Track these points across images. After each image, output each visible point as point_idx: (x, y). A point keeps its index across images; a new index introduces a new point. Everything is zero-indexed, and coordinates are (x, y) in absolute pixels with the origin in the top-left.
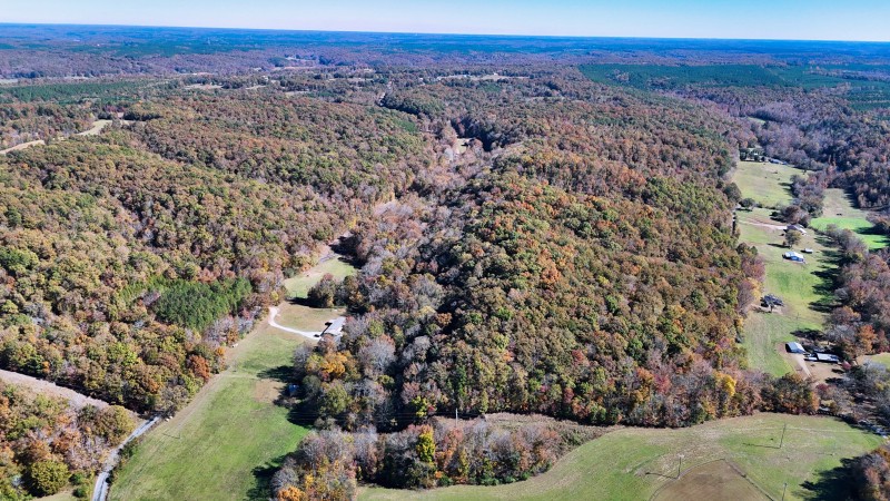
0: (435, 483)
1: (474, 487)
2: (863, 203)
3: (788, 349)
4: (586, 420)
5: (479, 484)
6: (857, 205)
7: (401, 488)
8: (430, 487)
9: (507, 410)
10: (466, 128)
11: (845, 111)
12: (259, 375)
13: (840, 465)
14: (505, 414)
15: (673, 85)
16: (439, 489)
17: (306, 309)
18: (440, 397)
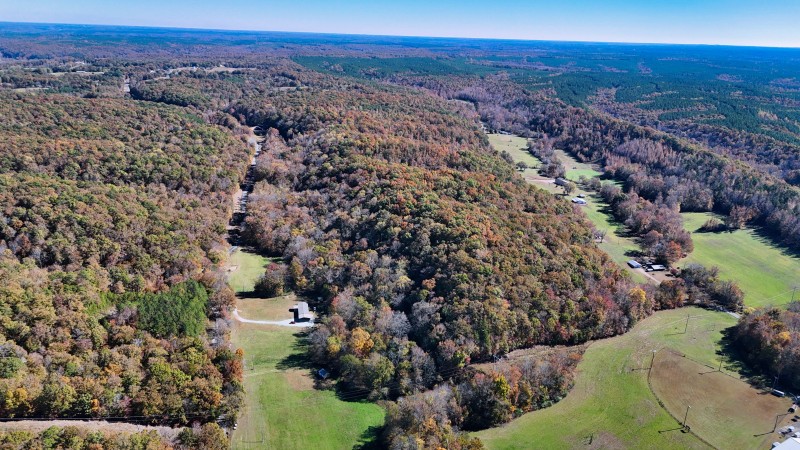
0: (510, 416)
1: (538, 412)
2: (583, 158)
3: (632, 267)
4: (571, 342)
5: (541, 408)
6: (580, 161)
7: (487, 428)
8: (509, 421)
9: (520, 348)
10: (246, 118)
11: (524, 92)
12: (278, 368)
13: (723, 336)
14: (518, 351)
15: (383, 75)
16: (518, 419)
17: (258, 301)
18: (472, 347)
